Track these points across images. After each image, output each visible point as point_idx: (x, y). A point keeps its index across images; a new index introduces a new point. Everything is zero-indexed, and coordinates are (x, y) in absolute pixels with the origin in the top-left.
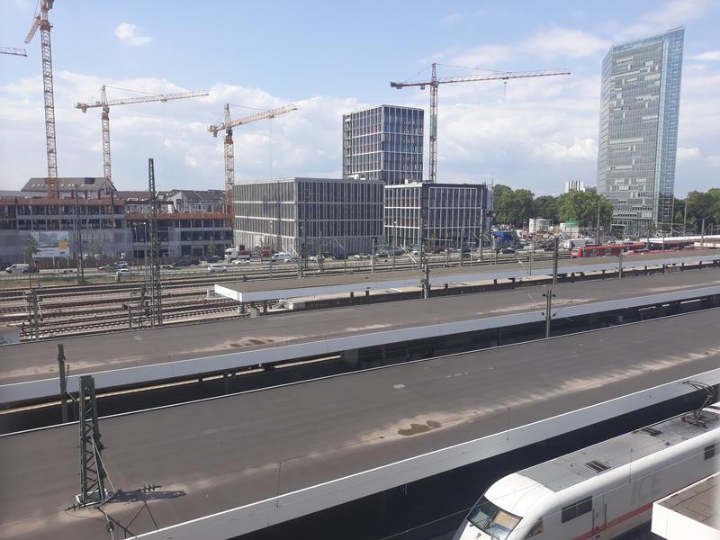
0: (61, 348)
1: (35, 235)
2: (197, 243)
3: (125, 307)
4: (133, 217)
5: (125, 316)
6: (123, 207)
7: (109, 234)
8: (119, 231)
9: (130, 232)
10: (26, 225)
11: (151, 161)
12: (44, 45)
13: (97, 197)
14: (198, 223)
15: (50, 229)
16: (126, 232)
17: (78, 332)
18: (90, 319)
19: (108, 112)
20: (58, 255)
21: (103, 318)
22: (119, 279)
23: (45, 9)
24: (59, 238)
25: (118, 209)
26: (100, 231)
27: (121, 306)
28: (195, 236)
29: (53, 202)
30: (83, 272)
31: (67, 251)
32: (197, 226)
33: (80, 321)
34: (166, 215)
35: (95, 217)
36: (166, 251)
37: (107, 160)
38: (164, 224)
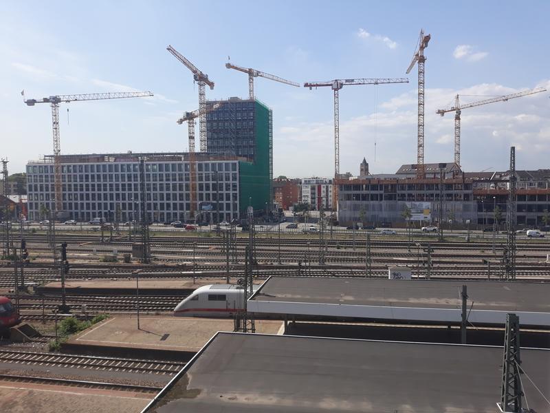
0: (465, 288)
1: (408, 204)
2: (532, 214)
3: (485, 262)
4: (479, 192)
5: (485, 268)
6: (471, 184)
7: (459, 205)
8: (467, 203)
9: (476, 204)
10: (403, 197)
11: (513, 149)
12: (420, 73)
13: (452, 177)
14: (532, 197)
15: (418, 200)
16: (473, 204)
19: (460, 114)
20: (423, 219)
22: (469, 240)
23: (422, 48)
24: (424, 207)
25: (467, 186)
26: (453, 203)
27: (481, 261)
28: (530, 209)
29: (421, 181)
30: (442, 233)
31: (429, 217)
32: (532, 200)
33: (445, 268)
34: (505, 190)
35: (450, 192)
36: (505, 220)
37: (457, 149)
38: (502, 197)
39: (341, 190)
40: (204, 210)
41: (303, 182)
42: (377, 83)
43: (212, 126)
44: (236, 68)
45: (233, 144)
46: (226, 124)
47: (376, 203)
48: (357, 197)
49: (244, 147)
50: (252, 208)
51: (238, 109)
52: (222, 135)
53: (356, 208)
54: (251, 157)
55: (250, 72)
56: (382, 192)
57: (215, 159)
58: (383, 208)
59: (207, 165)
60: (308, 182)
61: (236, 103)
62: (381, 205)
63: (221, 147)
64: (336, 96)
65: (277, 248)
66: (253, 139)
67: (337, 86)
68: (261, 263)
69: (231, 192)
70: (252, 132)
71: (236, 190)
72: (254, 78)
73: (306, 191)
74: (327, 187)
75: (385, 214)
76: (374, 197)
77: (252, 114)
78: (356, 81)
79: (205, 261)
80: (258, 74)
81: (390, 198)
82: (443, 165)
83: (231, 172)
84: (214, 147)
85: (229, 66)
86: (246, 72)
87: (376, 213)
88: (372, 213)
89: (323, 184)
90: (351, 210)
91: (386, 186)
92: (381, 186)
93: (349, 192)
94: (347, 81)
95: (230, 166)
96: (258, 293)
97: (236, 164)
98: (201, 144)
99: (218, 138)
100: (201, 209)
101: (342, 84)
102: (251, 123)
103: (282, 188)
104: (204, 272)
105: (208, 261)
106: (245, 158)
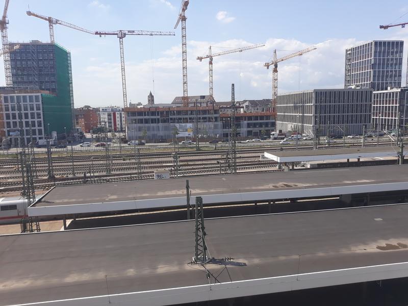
0: (187, 181)
1: (177, 125)
2: (256, 129)
3: (218, 163)
4: (223, 115)
5: (218, 167)
6: (219, 110)
7: (211, 125)
8: (216, 123)
9: (222, 123)
10: (173, 120)
11: (233, 85)
12: (183, 28)
13: (206, 106)
14: (256, 118)
15: (184, 122)
16: (220, 123)
17: (195, 174)
18: (201, 168)
19: (212, 60)
20: (187, 136)
21: (207, 168)
22: (216, 148)
23: (184, 10)
24: (188, 127)
25: (216, 112)
26: (207, 123)
27: (216, 162)
28: (255, 125)
29: (185, 109)
30: (198, 145)
31: (191, 133)
32: (256, 120)
33: (197, 169)
34: (240, 114)
35: (205, 116)
36: (240, 133)
37: (211, 86)
38: (238, 119)
39: (129, 116)
40: (11, 136)
41: (101, 110)
42: (152, 35)
43: (16, 64)
44: (37, 16)
45: (36, 79)
46: (29, 62)
47: (155, 125)
48: (141, 121)
49: (46, 82)
50: (56, 132)
51: (39, 50)
52: (25, 73)
53: (140, 129)
54: (53, 90)
55: (50, 20)
56: (159, 117)
57: (20, 92)
58: (160, 129)
59: (12, 98)
60: (104, 110)
61: (37, 45)
62: (159, 127)
63: (26, 82)
64: (121, 43)
65: (71, 164)
66: (54, 75)
67: (122, 35)
68: (58, 176)
69: (36, 120)
70: (53, 70)
71: (40, 118)
72: (54, 25)
73: (104, 117)
74: (121, 114)
75: (161, 133)
76: (153, 121)
77: (52, 55)
78: (136, 32)
79: (8, 178)
80: (57, 22)
81: (164, 121)
82: (203, 97)
83: (35, 103)
84: (19, 82)
85: (29, 13)
86: (46, 19)
87: (156, 132)
88: (152, 133)
89: (117, 111)
90: (136, 131)
91: (162, 113)
92: (158, 112)
93: (135, 118)
94: (129, 32)
95: (34, 98)
96: (40, 201)
97: (38, 96)
98: (7, 80)
99: (23, 75)
100: (9, 135)
101: (125, 34)
102: (51, 62)
103: (84, 115)
104: (6, 187)
105: (11, 178)
106: (48, 92)
